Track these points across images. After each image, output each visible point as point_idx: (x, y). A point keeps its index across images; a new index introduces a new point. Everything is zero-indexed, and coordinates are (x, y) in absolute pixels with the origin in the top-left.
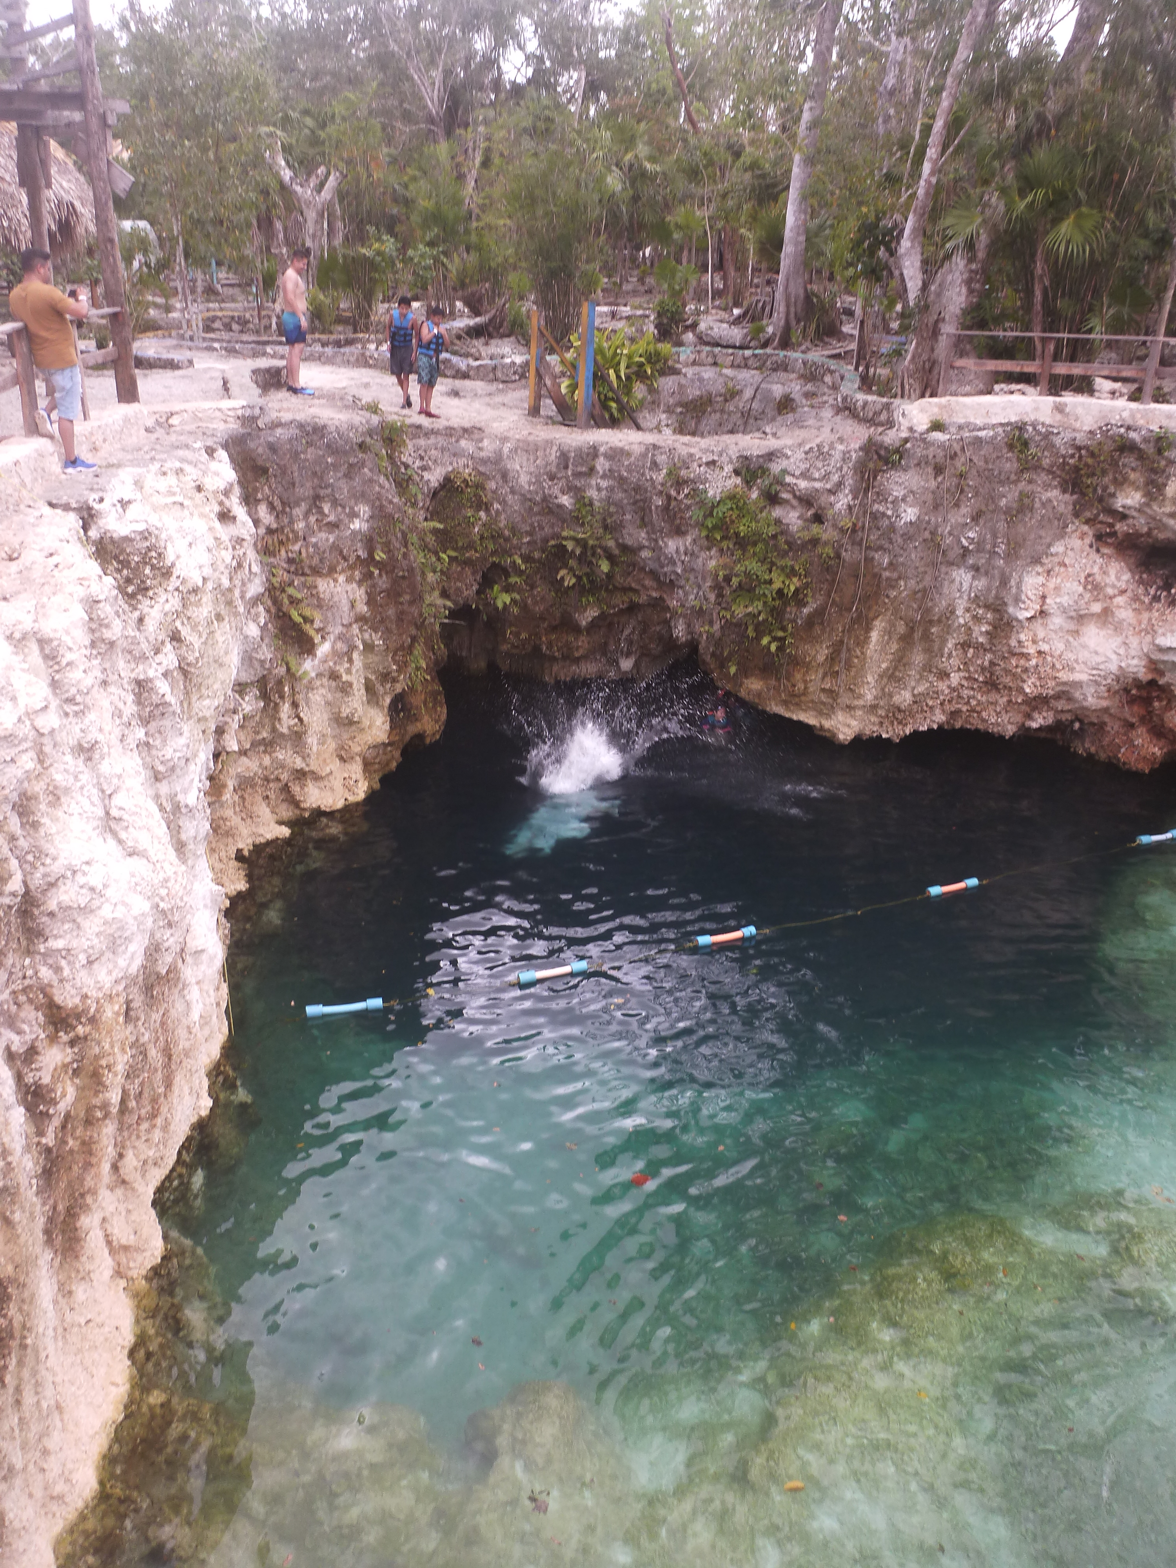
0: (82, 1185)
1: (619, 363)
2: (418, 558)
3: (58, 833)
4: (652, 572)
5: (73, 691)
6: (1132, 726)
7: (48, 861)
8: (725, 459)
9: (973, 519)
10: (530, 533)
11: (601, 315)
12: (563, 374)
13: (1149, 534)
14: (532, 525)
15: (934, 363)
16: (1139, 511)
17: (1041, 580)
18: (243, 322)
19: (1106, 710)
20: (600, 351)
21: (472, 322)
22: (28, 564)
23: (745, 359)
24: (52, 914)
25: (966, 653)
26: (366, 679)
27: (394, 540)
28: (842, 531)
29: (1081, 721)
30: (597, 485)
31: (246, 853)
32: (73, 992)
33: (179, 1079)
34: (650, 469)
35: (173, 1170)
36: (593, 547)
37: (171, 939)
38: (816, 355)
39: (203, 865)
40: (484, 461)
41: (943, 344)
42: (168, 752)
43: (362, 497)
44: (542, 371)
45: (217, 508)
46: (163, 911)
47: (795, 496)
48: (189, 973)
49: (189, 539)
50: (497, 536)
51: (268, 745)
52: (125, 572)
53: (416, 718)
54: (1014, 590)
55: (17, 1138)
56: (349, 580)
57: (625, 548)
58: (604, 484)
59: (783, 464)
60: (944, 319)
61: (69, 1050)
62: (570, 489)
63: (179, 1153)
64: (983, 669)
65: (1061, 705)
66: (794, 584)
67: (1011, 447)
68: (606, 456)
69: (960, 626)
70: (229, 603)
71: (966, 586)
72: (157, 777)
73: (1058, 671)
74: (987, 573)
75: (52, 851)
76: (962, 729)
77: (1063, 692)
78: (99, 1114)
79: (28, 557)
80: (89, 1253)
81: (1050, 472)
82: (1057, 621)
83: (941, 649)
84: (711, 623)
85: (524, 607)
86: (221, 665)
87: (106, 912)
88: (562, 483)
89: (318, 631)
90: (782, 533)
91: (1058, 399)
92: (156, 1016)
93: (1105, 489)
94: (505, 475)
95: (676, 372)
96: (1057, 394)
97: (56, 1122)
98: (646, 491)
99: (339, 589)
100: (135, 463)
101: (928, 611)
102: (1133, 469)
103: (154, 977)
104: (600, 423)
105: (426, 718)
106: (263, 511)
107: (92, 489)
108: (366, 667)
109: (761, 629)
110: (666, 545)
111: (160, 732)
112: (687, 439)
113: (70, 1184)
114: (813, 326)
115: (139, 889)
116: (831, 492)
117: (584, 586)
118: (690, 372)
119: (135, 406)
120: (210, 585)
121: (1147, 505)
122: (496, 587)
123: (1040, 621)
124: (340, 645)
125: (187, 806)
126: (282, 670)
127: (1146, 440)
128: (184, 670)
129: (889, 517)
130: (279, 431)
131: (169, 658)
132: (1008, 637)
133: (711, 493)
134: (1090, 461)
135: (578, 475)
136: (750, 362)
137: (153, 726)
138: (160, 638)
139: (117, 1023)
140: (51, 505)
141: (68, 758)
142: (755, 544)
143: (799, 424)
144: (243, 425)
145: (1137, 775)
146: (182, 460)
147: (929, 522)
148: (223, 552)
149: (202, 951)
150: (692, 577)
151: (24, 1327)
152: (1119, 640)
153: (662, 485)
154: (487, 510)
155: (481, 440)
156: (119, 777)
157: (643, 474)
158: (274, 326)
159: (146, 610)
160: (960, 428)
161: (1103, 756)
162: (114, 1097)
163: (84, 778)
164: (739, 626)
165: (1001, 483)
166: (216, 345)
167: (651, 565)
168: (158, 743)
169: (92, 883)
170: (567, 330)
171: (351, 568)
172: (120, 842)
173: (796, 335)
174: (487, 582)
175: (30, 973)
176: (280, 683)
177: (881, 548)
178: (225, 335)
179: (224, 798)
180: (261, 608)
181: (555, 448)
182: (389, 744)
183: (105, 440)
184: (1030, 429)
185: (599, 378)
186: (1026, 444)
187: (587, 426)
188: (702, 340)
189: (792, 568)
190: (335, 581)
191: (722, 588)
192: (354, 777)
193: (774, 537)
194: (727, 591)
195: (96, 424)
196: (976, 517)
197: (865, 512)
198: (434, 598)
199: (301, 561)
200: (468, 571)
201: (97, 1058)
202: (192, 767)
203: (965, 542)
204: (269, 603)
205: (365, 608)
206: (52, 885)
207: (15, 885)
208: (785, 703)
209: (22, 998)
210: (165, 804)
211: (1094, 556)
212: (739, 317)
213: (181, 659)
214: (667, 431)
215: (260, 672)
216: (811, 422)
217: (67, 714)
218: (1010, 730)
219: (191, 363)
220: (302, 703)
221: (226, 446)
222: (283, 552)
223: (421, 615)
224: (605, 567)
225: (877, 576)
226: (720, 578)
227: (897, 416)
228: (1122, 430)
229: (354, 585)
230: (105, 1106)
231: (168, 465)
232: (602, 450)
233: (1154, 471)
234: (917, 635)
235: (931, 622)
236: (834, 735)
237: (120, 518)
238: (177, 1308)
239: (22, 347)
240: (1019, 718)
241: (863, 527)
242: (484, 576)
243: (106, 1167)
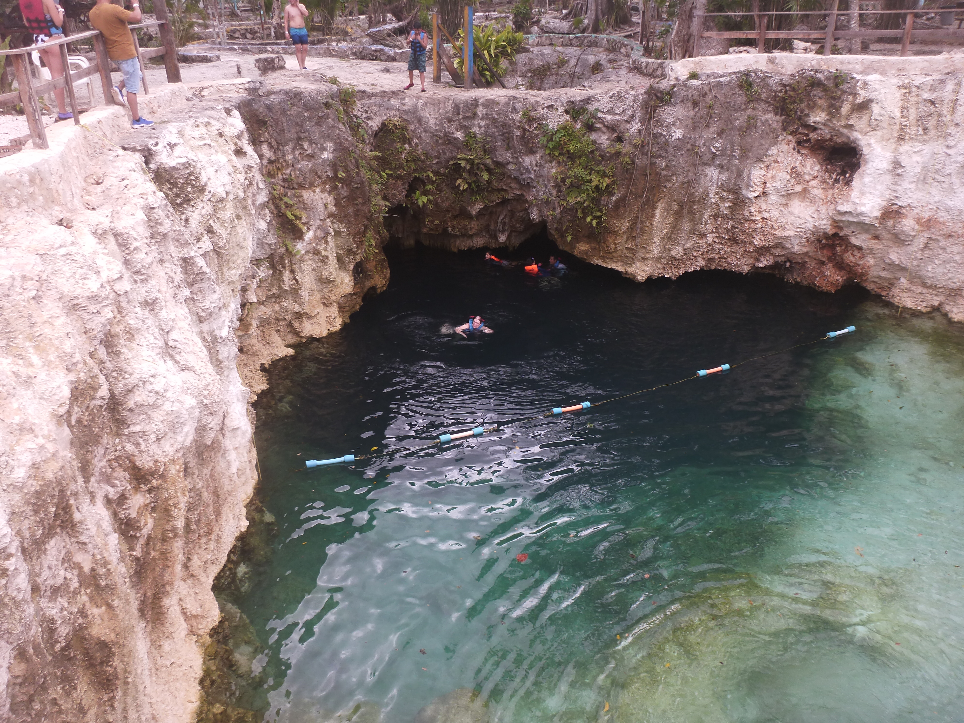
0: (163, 580)
1: (490, 46)
2: (366, 175)
3: (133, 358)
4: (515, 178)
5: (139, 266)
6: (823, 263)
7: (127, 376)
8: (559, 103)
9: (718, 135)
10: (437, 157)
11: (479, 18)
12: (455, 55)
13: (831, 139)
14: (438, 152)
15: (690, 36)
16: (824, 125)
17: (763, 172)
18: (253, 32)
19: (806, 254)
20: (478, 39)
21: (396, 25)
22: (108, 186)
23: (571, 40)
24: (131, 410)
25: (716, 221)
26: (337, 253)
27: (350, 164)
28: (635, 146)
29: (791, 262)
30: (479, 124)
31: (267, 366)
32: (148, 458)
33: (226, 511)
34: (512, 112)
35: (224, 567)
36: (478, 164)
37: (213, 423)
38: (616, 36)
39: (235, 376)
40: (406, 112)
41: (695, 25)
42: (207, 304)
43: (328, 137)
44: (441, 53)
45: (233, 147)
46: (206, 405)
47: (604, 126)
48: (228, 443)
49: (216, 167)
50: (416, 160)
51: (277, 298)
52: (175, 190)
53: (371, 277)
54: (746, 180)
55: (113, 553)
56: (323, 191)
57: (498, 164)
58: (483, 123)
59: (596, 105)
60: (696, 7)
61: (148, 496)
62: (462, 127)
63: (229, 555)
64: (728, 231)
65: (777, 252)
66: (606, 181)
67: (741, 87)
68: (483, 105)
69: (712, 204)
70: (245, 208)
71: (715, 178)
72: (201, 320)
73: (776, 230)
74: (728, 170)
75: (129, 369)
76: (715, 270)
77: (779, 243)
78: (170, 535)
79: (108, 182)
80: (170, 621)
81: (767, 102)
82: (774, 198)
83: (701, 219)
84: (554, 209)
85: (436, 204)
86: (241, 248)
87: (167, 407)
88: (457, 123)
89: (304, 224)
90: (597, 149)
91: (770, 55)
92: (206, 471)
93: (802, 111)
94: (420, 121)
95: (527, 50)
96: (770, 52)
97: (142, 541)
98: (509, 126)
99: (317, 197)
100: (177, 120)
101: (692, 195)
102: (820, 98)
103: (203, 447)
104: (478, 84)
105: (377, 276)
106: (265, 149)
107: (150, 138)
108: (337, 246)
109: (586, 212)
110: (524, 161)
111: (201, 291)
112: (534, 92)
113: (154, 579)
114: (613, 18)
115: (189, 391)
116: (627, 122)
117: (473, 189)
118: (535, 50)
119: (179, 84)
120: (231, 197)
121: (829, 120)
122: (418, 192)
123: (763, 198)
124: (319, 233)
125: (221, 338)
126: (283, 250)
127: (828, 78)
128: (217, 251)
129: (665, 136)
130: (273, 97)
131: (206, 244)
132: (742, 210)
133: (551, 126)
134: (792, 93)
135: (466, 118)
136: (573, 42)
137: (196, 287)
138: (200, 231)
139: (179, 477)
140: (124, 148)
141: (138, 310)
142: (580, 157)
143: (606, 80)
144: (249, 93)
145: (827, 294)
146: (209, 117)
147: (690, 138)
148: (239, 175)
149: (237, 428)
150: (541, 180)
151: (126, 671)
152: (814, 208)
153: (520, 122)
154: (410, 144)
155: (404, 99)
156: (173, 320)
157: (507, 116)
158: (273, 34)
159: (190, 214)
160: (708, 76)
161: (805, 283)
162: (180, 523)
163: (149, 322)
164: (572, 210)
165: (736, 111)
166: (236, 47)
167: (515, 174)
168: (199, 298)
169: (157, 389)
170: (457, 27)
171: (324, 183)
172: (176, 362)
173: (602, 24)
174: (412, 189)
175: (119, 448)
176: (282, 258)
177: (660, 156)
178: (241, 41)
179: (250, 332)
180: (267, 211)
181: (451, 102)
182: (354, 294)
183: (159, 106)
184: (753, 75)
185: (477, 56)
186: (750, 85)
187: (471, 87)
188: (544, 30)
189: (604, 171)
190: (314, 192)
191: (560, 186)
192: (333, 315)
193: (592, 152)
194: (564, 189)
195: (153, 96)
196: (720, 134)
197: (649, 134)
198: (378, 201)
199: (292, 180)
200: (400, 183)
201: (167, 499)
202: (224, 313)
203: (714, 150)
204: (273, 207)
205: (334, 209)
206: (130, 391)
207: (104, 392)
208: (603, 258)
209: (115, 464)
210: (207, 337)
211: (796, 155)
212: (566, 15)
213: (215, 244)
214: (523, 88)
215: (269, 252)
216: (613, 78)
217: (136, 281)
218: (746, 269)
219: (218, 57)
220: (297, 270)
221: (238, 108)
222: (280, 175)
223: (370, 211)
224: (486, 176)
225: (658, 174)
226: (559, 180)
227: (668, 71)
228: (812, 73)
229: (326, 194)
230: (174, 530)
231: (200, 120)
232: (481, 101)
233: (833, 98)
234: (685, 211)
235: (693, 202)
236: (635, 277)
237: (169, 155)
238: (230, 652)
239: (99, 46)
240: (751, 261)
241: (648, 144)
242: (410, 186)
243: (178, 567)
